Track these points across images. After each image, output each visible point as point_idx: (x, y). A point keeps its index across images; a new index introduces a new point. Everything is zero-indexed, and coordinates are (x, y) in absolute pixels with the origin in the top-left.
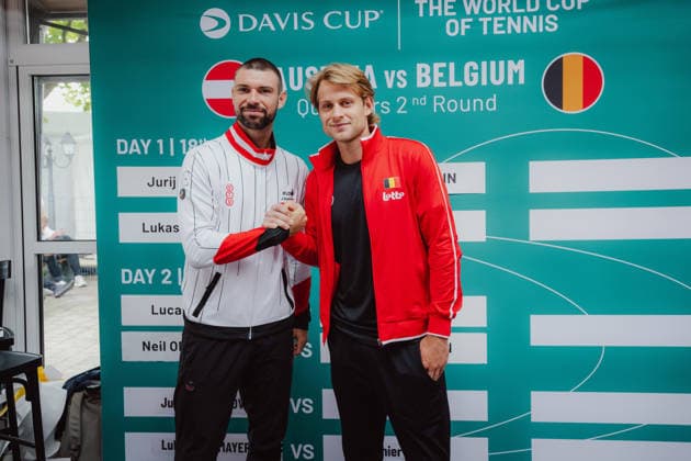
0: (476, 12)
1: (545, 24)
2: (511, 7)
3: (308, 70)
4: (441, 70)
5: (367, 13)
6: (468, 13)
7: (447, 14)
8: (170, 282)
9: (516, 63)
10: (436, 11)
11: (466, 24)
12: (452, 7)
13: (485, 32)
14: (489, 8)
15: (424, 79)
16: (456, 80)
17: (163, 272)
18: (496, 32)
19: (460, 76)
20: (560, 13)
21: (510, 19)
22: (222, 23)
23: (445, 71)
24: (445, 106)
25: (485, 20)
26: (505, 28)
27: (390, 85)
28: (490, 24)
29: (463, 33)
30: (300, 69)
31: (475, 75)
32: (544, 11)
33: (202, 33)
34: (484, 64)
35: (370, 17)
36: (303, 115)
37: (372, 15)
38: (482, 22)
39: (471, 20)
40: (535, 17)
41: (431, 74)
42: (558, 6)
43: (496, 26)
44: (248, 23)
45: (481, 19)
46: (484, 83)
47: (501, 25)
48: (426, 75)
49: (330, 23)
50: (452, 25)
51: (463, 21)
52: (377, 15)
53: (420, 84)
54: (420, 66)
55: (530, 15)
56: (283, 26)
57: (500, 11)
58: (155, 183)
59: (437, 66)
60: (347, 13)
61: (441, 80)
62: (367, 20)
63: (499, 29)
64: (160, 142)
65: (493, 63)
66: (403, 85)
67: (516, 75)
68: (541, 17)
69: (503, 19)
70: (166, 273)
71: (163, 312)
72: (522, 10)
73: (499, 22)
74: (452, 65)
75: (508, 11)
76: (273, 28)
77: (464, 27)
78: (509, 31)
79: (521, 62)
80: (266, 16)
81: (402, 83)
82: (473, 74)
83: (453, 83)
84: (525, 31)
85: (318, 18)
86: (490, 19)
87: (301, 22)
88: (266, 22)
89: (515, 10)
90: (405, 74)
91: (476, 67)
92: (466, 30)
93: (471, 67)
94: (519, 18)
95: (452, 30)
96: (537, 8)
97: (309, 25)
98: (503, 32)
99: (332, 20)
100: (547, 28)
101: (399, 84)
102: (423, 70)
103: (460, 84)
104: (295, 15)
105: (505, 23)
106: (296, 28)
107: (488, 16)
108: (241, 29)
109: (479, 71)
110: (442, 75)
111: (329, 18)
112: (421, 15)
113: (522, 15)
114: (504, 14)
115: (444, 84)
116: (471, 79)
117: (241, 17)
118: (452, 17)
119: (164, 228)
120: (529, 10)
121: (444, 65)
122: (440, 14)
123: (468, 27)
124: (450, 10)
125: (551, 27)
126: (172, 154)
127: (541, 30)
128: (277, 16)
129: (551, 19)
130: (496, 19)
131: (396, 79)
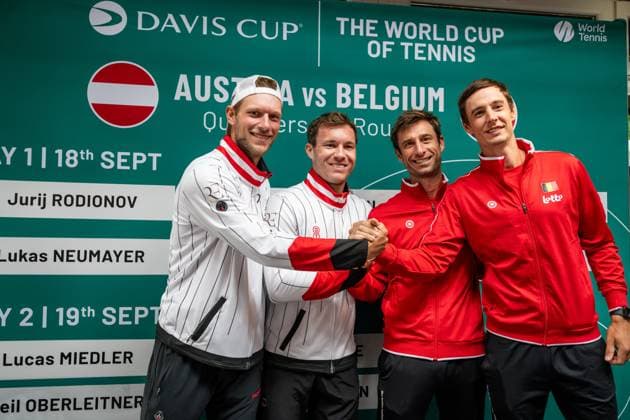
0: (398, 36)
1: (463, 54)
2: (431, 34)
3: (218, 80)
4: (362, 91)
5: (285, 25)
6: (390, 35)
7: (368, 34)
8: (31, 324)
9: (436, 90)
10: (357, 31)
11: (388, 46)
12: (373, 28)
13: (406, 57)
14: (411, 34)
15: (344, 100)
16: (377, 103)
17: (22, 312)
18: (417, 57)
19: (380, 100)
20: (477, 45)
21: (431, 47)
22: (116, 19)
23: (366, 92)
24: (365, 129)
25: (407, 45)
26: (425, 54)
27: (308, 103)
28: (412, 49)
29: (384, 56)
30: (208, 79)
31: (396, 100)
32: (462, 42)
33: (91, 27)
34: (405, 89)
35: (287, 30)
36: (210, 130)
37: (290, 28)
38: (404, 47)
39: (393, 43)
40: (454, 47)
41: (352, 95)
42: (475, 39)
43: (417, 51)
44: (148, 21)
45: (402, 44)
46: (405, 108)
47: (422, 52)
48: (346, 95)
49: (244, 31)
50: (374, 46)
51: (385, 43)
52: (296, 29)
53: (340, 105)
54: (340, 86)
55: (450, 45)
56: (190, 29)
57: (421, 38)
58: (17, 200)
59: (357, 87)
60: (264, 23)
61: (361, 102)
62: (285, 32)
63: (420, 55)
64: (29, 151)
65: (414, 89)
66: (322, 104)
67: (436, 103)
68: (460, 48)
69: (424, 45)
70: (27, 313)
71: (18, 362)
72: (443, 39)
73: (420, 48)
74: (373, 88)
75: (429, 38)
76: (178, 30)
77: (385, 50)
78: (430, 58)
79: (441, 91)
80: (170, 16)
81: (321, 102)
82: (394, 99)
83: (374, 106)
84: (445, 59)
85: (230, 25)
86: (411, 44)
87: (210, 26)
88: (170, 23)
89: (435, 38)
90: (324, 93)
91: (397, 91)
92: (388, 52)
93: (392, 92)
94: (439, 46)
95: (374, 52)
96: (456, 38)
97: (221, 31)
98: (424, 58)
99: (247, 28)
100: (465, 58)
101: (317, 103)
102: (344, 90)
103: (381, 107)
104: (205, 19)
105: (426, 49)
106: (205, 32)
107: (410, 41)
108: (140, 27)
109: (400, 96)
110: (362, 96)
111: (244, 25)
112: (342, 33)
113: (442, 43)
114: (425, 40)
115: (365, 107)
116: (392, 103)
117: (140, 14)
118: (374, 39)
119: (28, 257)
120: (449, 39)
121: (365, 86)
122: (361, 34)
123: (390, 50)
124: (371, 32)
125: (469, 58)
126: (44, 166)
127: (460, 60)
128: (183, 17)
129: (469, 51)
130: (417, 45)
131: (315, 98)
